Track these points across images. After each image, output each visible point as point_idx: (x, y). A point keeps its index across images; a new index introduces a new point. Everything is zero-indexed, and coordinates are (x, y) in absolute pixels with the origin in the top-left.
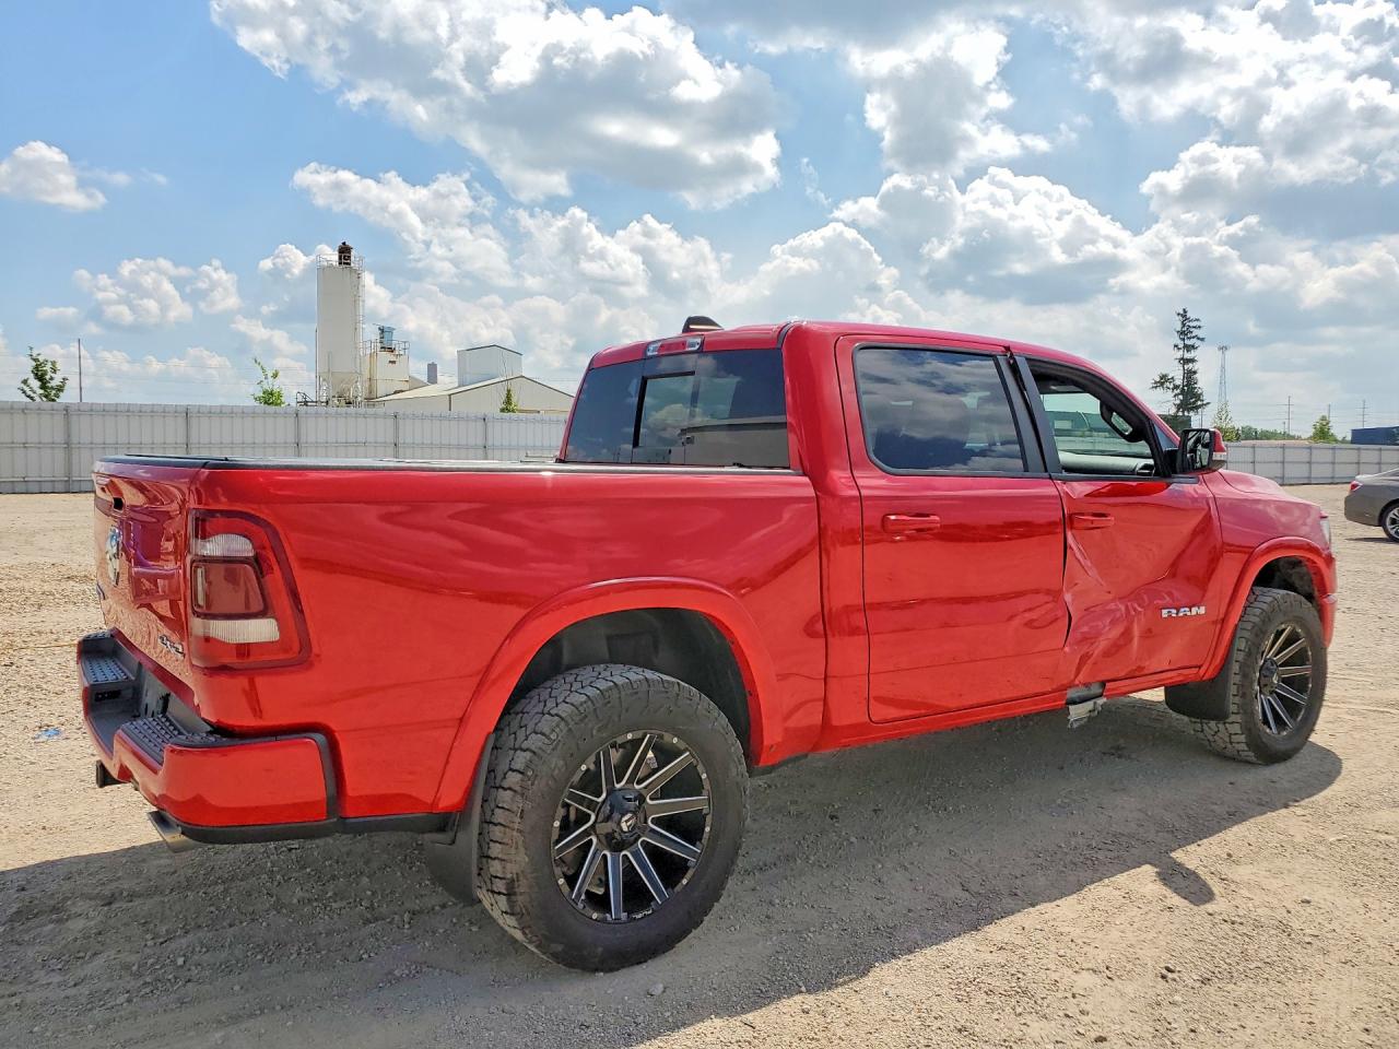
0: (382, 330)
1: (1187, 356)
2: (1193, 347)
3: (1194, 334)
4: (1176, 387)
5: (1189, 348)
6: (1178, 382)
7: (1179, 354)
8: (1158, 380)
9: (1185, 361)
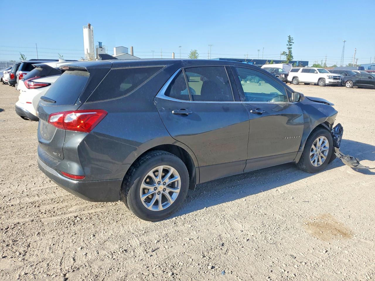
0: (99, 43)
1: (290, 47)
2: (292, 45)
3: (291, 41)
4: (287, 55)
5: (290, 45)
6: (287, 53)
7: (288, 47)
8: (283, 53)
9: (289, 48)
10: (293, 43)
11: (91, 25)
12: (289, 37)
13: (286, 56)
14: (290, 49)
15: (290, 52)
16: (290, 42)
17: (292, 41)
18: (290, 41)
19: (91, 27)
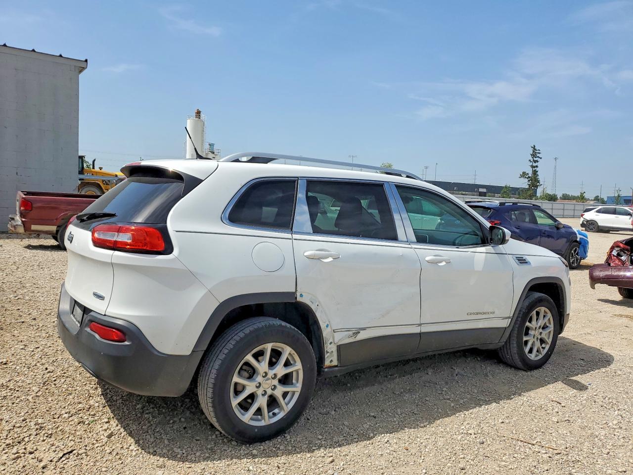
1: (535, 164)
2: (538, 161)
6: (530, 175)
7: (531, 164)
8: (522, 174)
9: (534, 167)
10: (541, 158)
11: (201, 113)
12: (534, 148)
13: (527, 180)
14: (536, 168)
15: (535, 173)
16: (536, 157)
17: (538, 155)
18: (535, 154)
19: (202, 115)
